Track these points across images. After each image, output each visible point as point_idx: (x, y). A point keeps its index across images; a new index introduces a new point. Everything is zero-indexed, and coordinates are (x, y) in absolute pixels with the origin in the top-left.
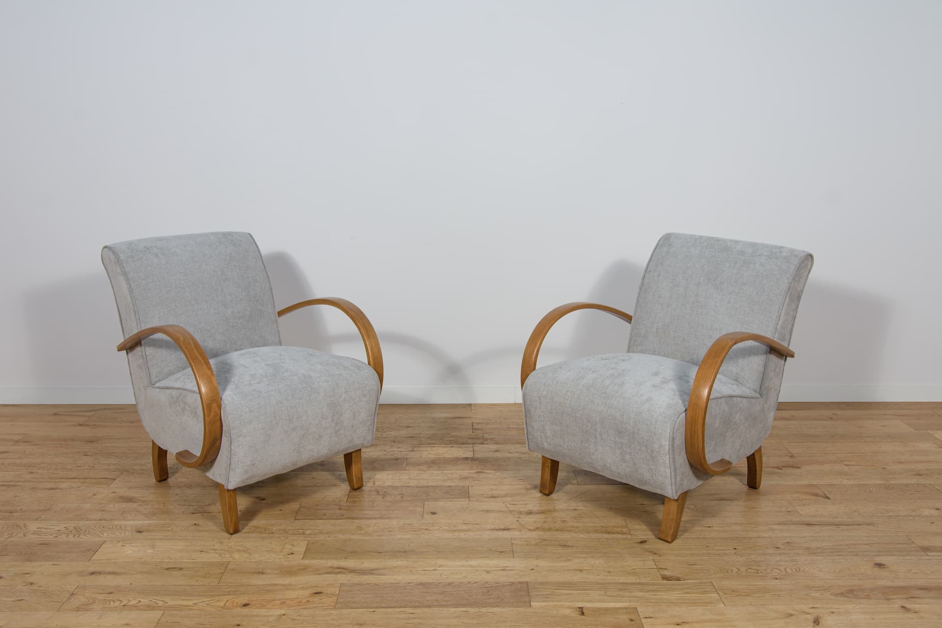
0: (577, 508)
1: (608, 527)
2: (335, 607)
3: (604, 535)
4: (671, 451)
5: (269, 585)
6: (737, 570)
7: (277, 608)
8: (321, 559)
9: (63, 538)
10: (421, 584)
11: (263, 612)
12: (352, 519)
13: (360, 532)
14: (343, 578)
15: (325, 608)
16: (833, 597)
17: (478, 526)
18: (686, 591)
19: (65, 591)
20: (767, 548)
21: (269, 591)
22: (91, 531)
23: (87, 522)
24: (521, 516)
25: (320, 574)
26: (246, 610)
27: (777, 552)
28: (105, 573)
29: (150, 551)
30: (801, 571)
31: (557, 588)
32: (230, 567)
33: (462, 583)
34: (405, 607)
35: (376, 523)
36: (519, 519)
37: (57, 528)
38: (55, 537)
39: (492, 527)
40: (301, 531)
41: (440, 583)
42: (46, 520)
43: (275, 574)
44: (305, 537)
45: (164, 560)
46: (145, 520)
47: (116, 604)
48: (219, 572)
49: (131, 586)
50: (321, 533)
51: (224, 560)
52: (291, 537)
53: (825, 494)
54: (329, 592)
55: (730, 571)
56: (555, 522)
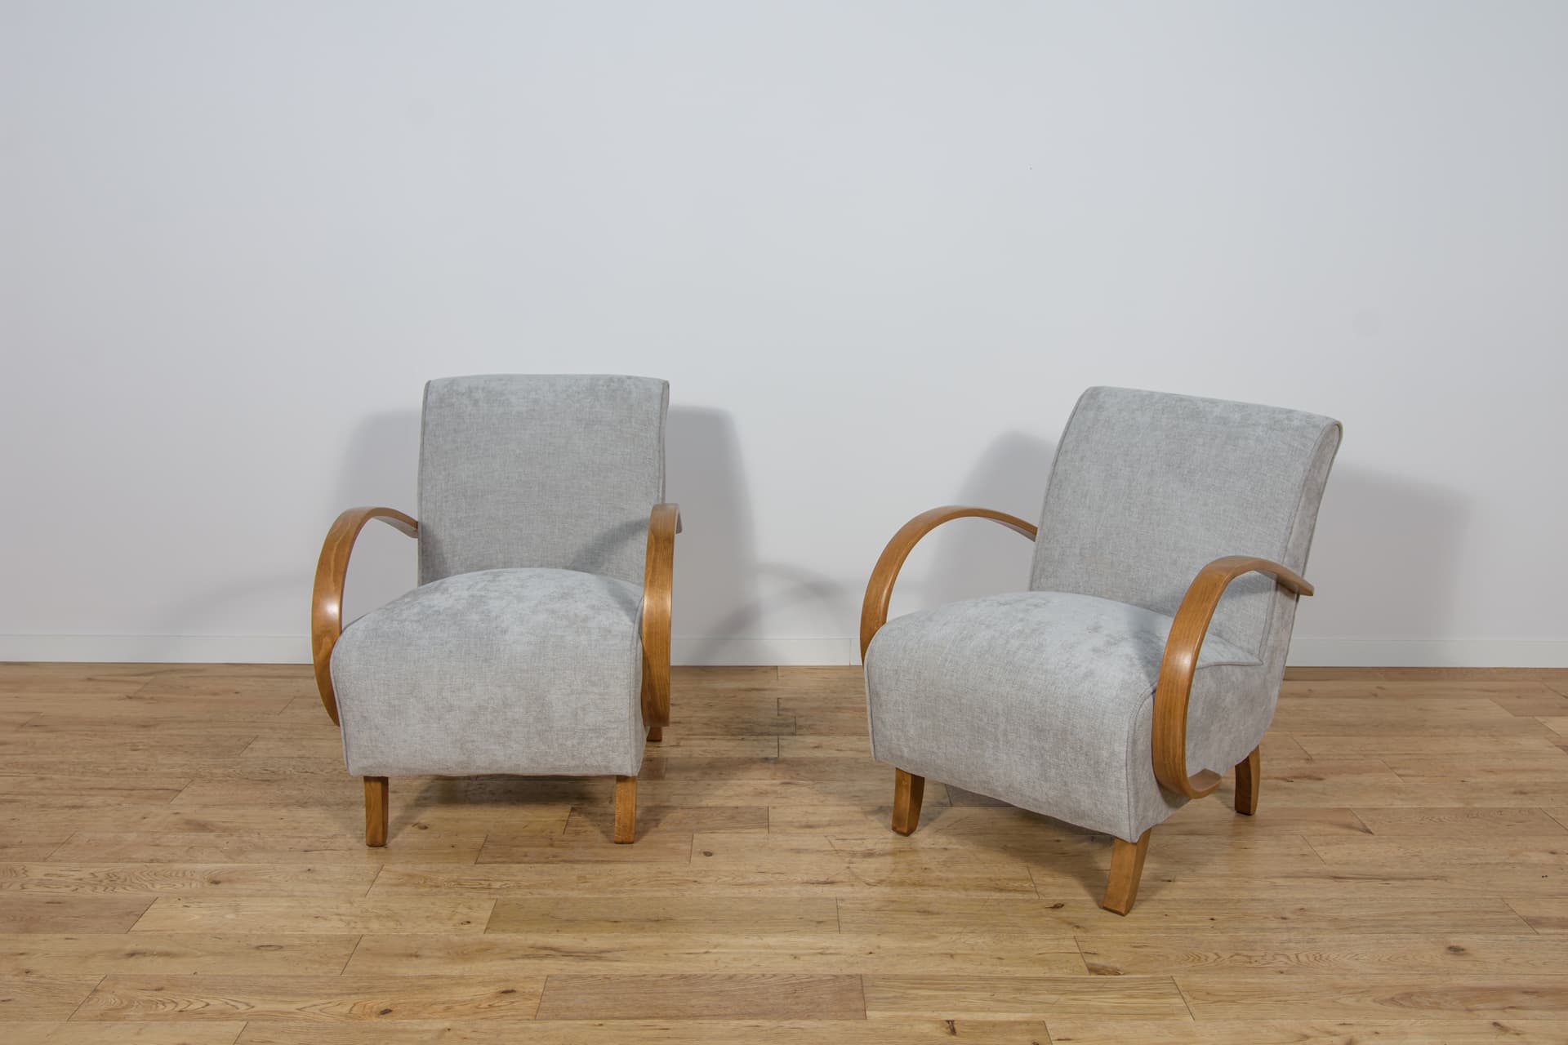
0: (949, 847)
1: (999, 880)
2: (536, 1016)
3: (993, 893)
4: (1129, 762)
5: (428, 977)
6: (1215, 957)
7: (437, 1018)
8: (517, 931)
9: (87, 892)
10: (683, 977)
11: (414, 1024)
12: (572, 862)
13: (583, 885)
14: (552, 966)
15: (519, 1018)
16: (1377, 1006)
17: (782, 876)
18: (1127, 992)
19: (83, 984)
20: (1266, 918)
21: (427, 987)
22: (134, 880)
23: (129, 865)
24: (854, 860)
25: (512, 959)
26: (385, 1021)
27: (1284, 926)
28: (152, 954)
29: (231, 916)
30: (1323, 959)
31: (909, 985)
32: (363, 944)
33: (751, 976)
34: (654, 1018)
35: (610, 871)
36: (851, 865)
37: (77, 875)
38: (73, 891)
39: (806, 878)
40: (485, 884)
41: (714, 976)
42: (60, 861)
43: (440, 958)
44: (490, 894)
45: (254, 932)
46: (225, 862)
47: (166, 1010)
48: (345, 952)
49: (195, 976)
50: (519, 886)
51: (354, 932)
52: (468, 894)
53: (1364, 826)
54: (527, 991)
55: (1203, 958)
56: (912, 871)
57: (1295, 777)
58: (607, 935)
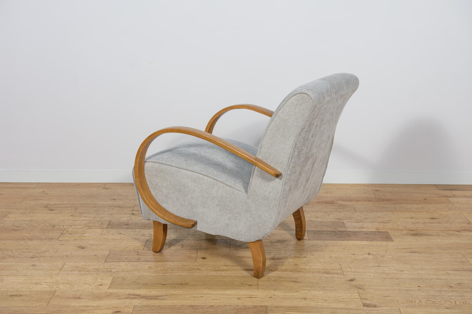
0: (306, 257)
1: (327, 269)
5: (84, 306)
6: (419, 301)
8: (122, 289)
10: (191, 306)
14: (136, 302)
20: (443, 286)
21: (83, 310)
25: (119, 299)
27: (451, 290)
30: (467, 303)
31: (287, 310)
32: (56, 294)
33: (220, 306)
35: (162, 265)
39: (245, 268)
40: (109, 270)
41: (204, 306)
43: (89, 299)
44: (111, 274)
45: (9, 290)
48: (48, 297)
50: (123, 270)
51: (53, 289)
52: (101, 274)
54: (125, 311)
55: (414, 302)
58: (160, 290)
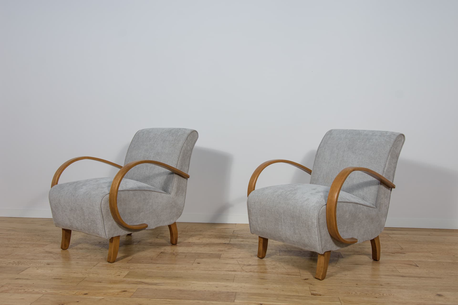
0: (276, 264)
1: (289, 273)
2: (131, 297)
3: (286, 275)
5: (101, 287)
6: (355, 293)
7: (100, 296)
8: (133, 278)
9: (10, 265)
11: (94, 297)
12: (156, 264)
13: (157, 269)
14: (140, 286)
15: (126, 297)
17: (220, 269)
18: (323, 300)
21: (101, 289)
22: (25, 263)
23: (25, 260)
24: (244, 266)
25: (129, 284)
26: (85, 296)
27: (381, 287)
28: (23, 279)
29: (50, 272)
30: (392, 295)
31: (251, 295)
32: (86, 279)
34: (167, 299)
36: (242, 267)
37: (9, 261)
38: (7, 265)
39: (227, 270)
41: (190, 290)
42: (6, 258)
43: (107, 283)
44: (128, 270)
45: (55, 275)
46: (53, 260)
47: (21, 291)
48: (79, 281)
49: (33, 284)
50: (138, 268)
51: (84, 276)
52: (122, 270)
53: (416, 265)
54: (130, 291)
55: (351, 293)
56: (261, 269)
57: (396, 253)
